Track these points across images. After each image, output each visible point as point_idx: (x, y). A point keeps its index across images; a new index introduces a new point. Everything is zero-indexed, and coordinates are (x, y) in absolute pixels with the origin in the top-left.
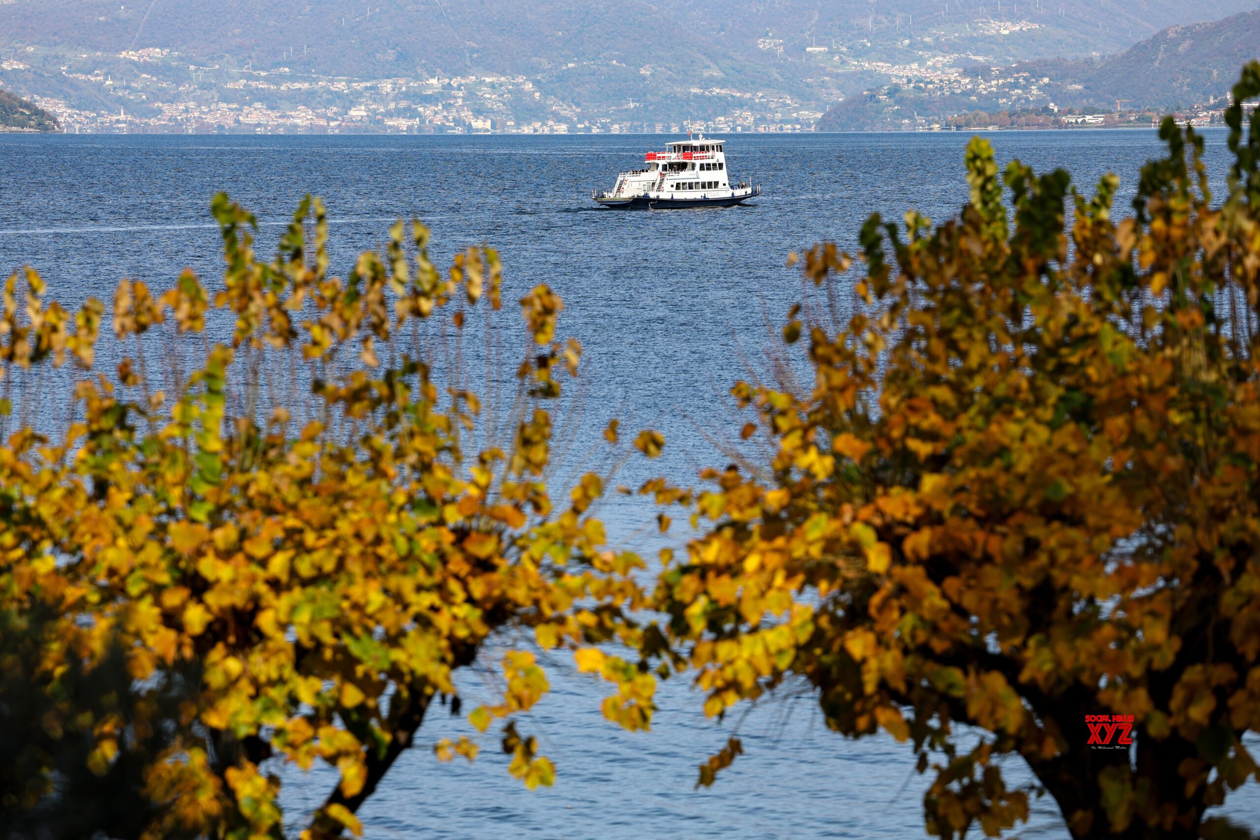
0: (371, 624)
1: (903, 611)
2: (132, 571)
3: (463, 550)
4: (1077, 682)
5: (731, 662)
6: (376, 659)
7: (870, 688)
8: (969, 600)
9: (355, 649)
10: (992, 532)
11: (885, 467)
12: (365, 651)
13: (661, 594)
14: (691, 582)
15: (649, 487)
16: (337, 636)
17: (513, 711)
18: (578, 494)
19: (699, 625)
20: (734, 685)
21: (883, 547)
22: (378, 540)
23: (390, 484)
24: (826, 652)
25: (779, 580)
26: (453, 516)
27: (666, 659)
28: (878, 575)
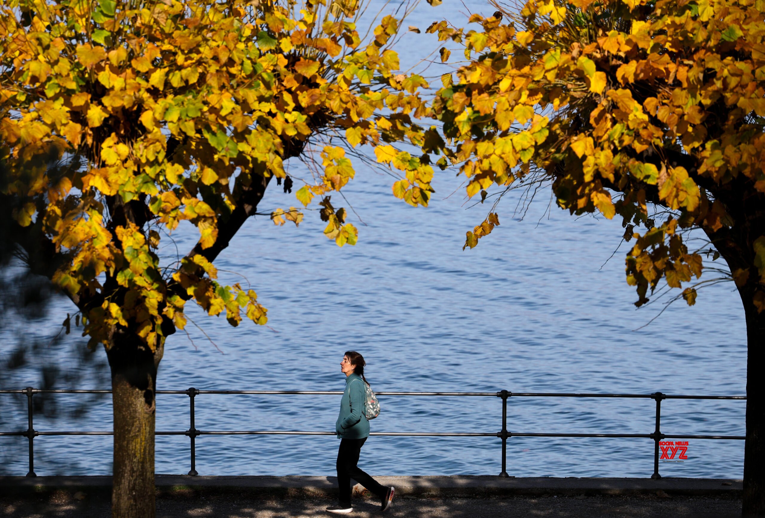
0: (225, 124)
1: (614, 122)
2: (49, 79)
3: (294, 71)
4: (741, 175)
5: (487, 157)
6: (227, 149)
7: (588, 178)
8: (662, 114)
9: (213, 142)
10: (682, 64)
11: (605, 15)
12: (219, 144)
13: (437, 106)
14: (459, 97)
15: (435, 27)
16: (199, 131)
17: (329, 191)
18: (380, 32)
19: (465, 129)
20: (489, 173)
21: (602, 74)
22: (231, 62)
23: (240, 21)
24: (558, 151)
25: (524, 98)
26: (287, 46)
27: (442, 154)
28: (597, 95)
